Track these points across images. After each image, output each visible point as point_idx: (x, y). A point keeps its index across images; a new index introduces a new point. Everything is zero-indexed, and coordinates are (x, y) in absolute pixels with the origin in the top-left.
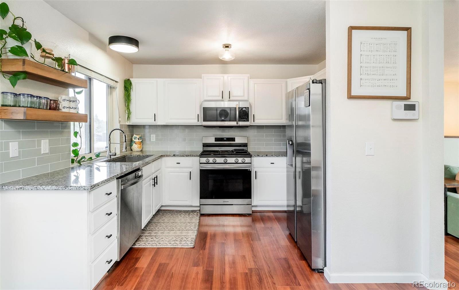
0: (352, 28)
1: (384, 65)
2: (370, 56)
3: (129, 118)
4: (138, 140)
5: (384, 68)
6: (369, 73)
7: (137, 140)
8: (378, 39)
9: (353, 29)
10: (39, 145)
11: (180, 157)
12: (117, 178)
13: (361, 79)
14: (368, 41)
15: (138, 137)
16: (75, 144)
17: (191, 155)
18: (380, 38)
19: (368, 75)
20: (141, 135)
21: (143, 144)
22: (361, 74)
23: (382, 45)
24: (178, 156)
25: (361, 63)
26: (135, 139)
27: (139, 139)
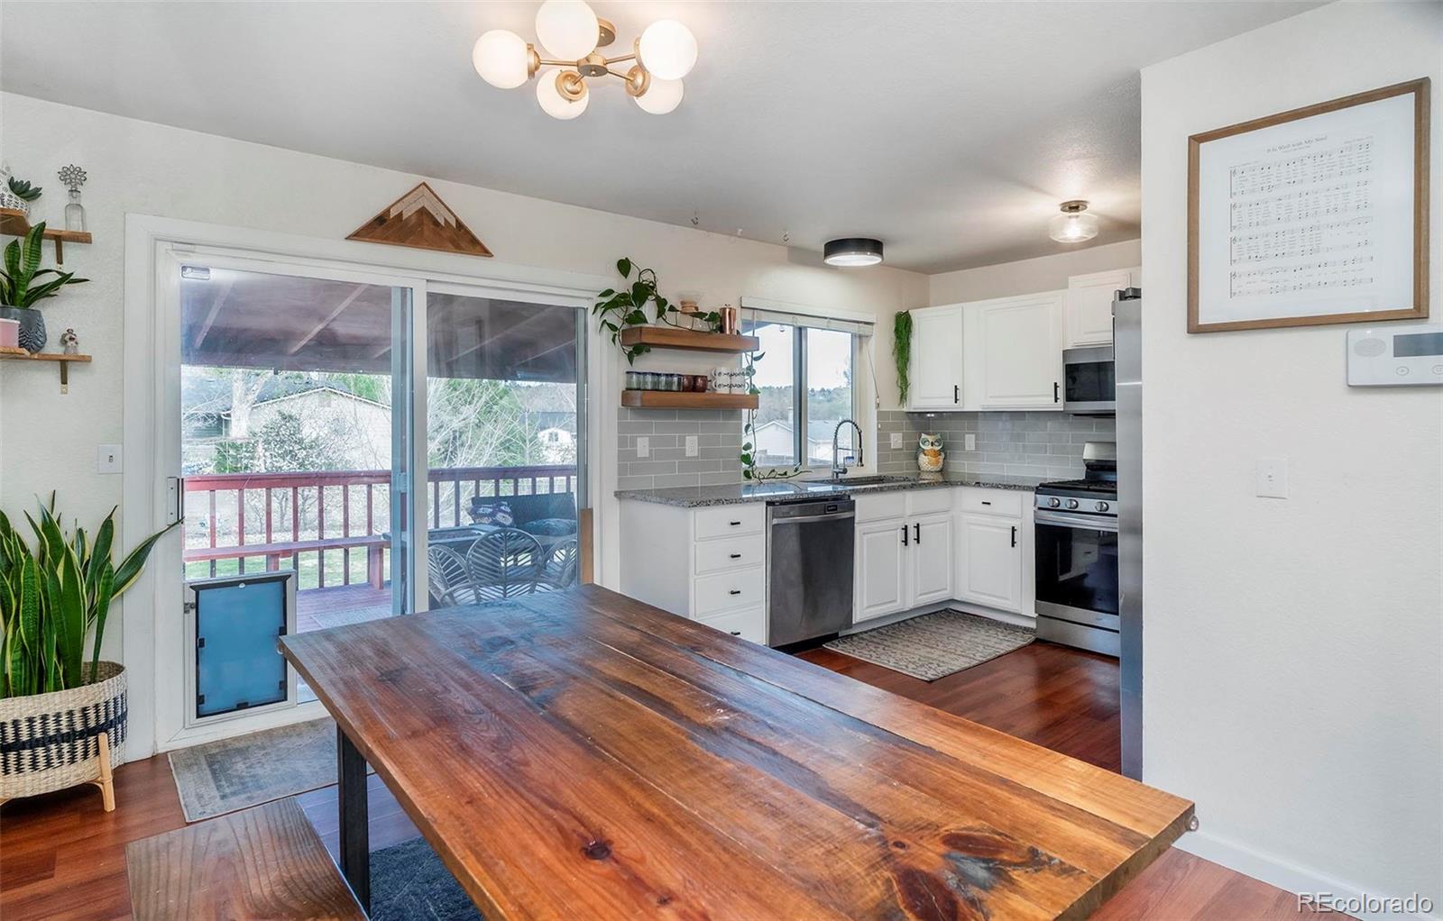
0: (1197, 140)
1: (1318, 221)
2: (1266, 202)
3: (903, 397)
4: (930, 447)
5: (1319, 229)
6: (1261, 253)
7: (927, 447)
8: (1294, 145)
9: (1202, 142)
10: (683, 443)
11: (991, 490)
12: (768, 503)
13: (1233, 275)
14: (1256, 162)
15: (931, 439)
16: (748, 447)
17: (1015, 486)
18: (1301, 144)
19: (1258, 259)
20: (939, 435)
21: (946, 456)
22: (1232, 261)
23: (1311, 160)
24: (986, 485)
25: (1232, 228)
26: (923, 444)
27: (932, 444)
